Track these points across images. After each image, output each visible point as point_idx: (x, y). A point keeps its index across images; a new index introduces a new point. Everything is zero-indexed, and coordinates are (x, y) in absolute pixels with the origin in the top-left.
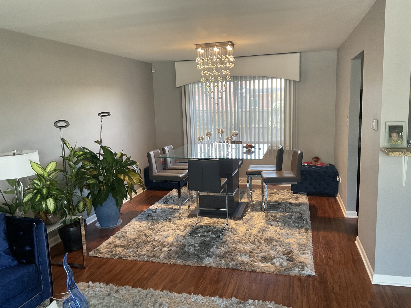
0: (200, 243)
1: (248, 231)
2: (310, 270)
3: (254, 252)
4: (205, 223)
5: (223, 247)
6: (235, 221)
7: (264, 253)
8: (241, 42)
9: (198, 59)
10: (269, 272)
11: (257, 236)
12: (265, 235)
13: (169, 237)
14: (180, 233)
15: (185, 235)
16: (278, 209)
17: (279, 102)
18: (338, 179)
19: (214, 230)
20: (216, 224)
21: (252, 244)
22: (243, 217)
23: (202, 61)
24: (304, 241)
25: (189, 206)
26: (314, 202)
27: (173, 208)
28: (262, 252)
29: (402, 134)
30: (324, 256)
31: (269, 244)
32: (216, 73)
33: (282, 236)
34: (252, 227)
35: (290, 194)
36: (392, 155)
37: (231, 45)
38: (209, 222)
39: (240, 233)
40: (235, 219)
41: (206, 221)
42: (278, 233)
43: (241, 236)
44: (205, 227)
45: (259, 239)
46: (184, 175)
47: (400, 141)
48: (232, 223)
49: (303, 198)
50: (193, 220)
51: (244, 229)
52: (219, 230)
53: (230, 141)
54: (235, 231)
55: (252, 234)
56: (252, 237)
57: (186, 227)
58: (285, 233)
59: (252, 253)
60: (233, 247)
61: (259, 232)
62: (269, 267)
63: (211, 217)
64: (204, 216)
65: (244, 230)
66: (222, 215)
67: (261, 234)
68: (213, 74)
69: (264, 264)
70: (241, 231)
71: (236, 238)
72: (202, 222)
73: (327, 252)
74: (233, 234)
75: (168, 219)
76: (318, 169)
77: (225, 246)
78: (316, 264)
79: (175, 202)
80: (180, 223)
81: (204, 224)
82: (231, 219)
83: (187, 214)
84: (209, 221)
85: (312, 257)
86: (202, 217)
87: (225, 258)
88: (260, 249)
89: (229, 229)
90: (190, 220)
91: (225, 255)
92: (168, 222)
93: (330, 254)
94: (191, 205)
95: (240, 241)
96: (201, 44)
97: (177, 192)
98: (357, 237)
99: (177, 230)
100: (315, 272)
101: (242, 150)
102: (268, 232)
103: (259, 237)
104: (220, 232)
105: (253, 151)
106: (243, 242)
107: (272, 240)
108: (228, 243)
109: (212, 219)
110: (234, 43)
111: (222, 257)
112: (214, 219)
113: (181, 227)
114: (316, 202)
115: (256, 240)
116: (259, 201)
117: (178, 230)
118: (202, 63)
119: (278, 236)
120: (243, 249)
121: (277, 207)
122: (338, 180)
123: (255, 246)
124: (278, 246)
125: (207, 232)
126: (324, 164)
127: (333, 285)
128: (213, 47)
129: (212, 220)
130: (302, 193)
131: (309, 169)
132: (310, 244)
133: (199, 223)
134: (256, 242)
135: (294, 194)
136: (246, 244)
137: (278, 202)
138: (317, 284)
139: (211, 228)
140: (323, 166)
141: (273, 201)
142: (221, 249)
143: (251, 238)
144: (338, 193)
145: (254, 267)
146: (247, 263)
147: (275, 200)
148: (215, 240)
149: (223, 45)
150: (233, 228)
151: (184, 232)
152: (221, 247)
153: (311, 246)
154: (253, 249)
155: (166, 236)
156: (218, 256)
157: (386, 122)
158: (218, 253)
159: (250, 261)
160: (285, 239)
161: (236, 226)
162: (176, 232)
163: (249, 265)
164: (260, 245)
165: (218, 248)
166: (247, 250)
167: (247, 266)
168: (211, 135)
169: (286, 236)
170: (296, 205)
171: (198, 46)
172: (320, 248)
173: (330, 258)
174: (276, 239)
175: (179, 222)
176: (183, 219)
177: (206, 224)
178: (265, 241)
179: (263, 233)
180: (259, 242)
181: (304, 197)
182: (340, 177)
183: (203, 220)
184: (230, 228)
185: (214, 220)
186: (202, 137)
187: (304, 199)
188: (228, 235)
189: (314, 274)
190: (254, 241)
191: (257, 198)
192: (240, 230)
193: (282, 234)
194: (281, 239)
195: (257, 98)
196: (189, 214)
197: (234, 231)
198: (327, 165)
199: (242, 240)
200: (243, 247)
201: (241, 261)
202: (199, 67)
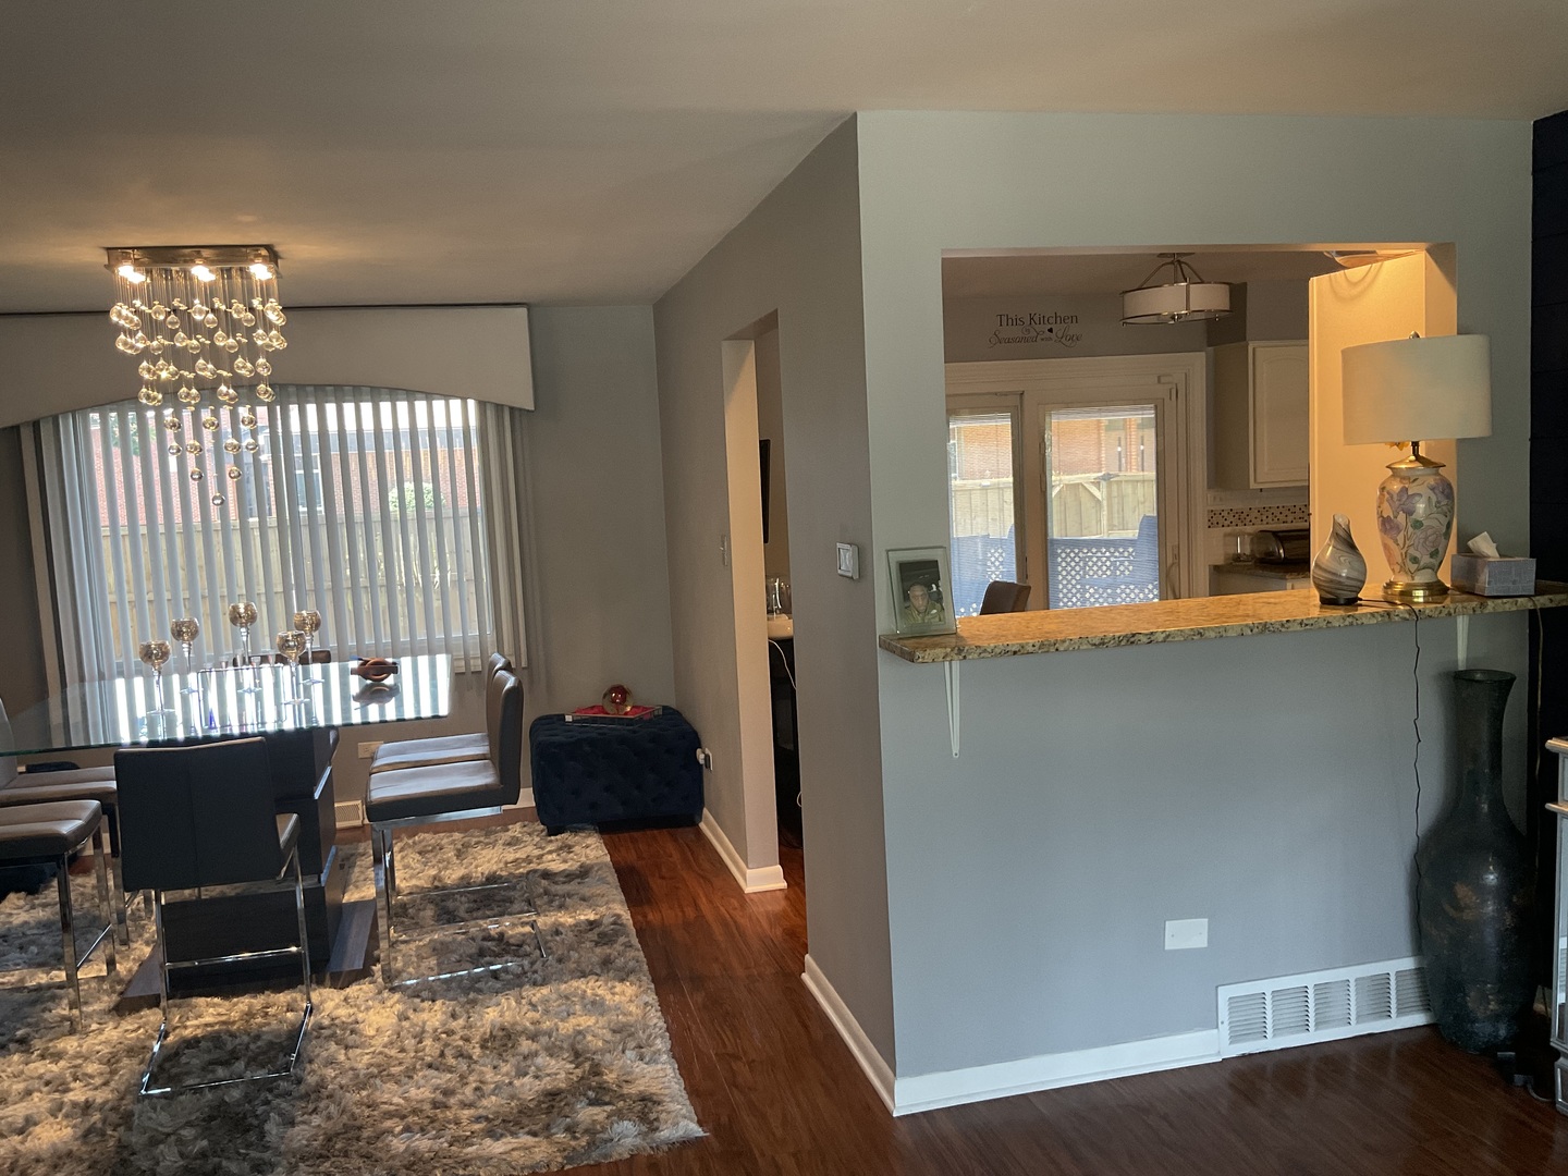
0: (204, 1120)
1: (407, 1018)
2: (681, 1122)
3: (452, 1101)
4: (206, 1025)
5: (315, 1111)
6: (342, 988)
7: (493, 1098)
8: (309, 250)
9: (119, 308)
10: (532, 1167)
11: (450, 1033)
12: (479, 1024)
13: (36, 1124)
14: (90, 1094)
15: (122, 1099)
16: (508, 904)
17: (409, 486)
18: (701, 757)
19: (252, 1046)
20: (259, 1020)
21: (437, 1069)
22: (374, 968)
23: (136, 318)
24: (631, 1014)
25: (111, 963)
26: (631, 857)
27: (28, 984)
28: (483, 1096)
29: (938, 587)
30: (716, 1054)
31: (504, 1054)
32: (206, 369)
33: (546, 1012)
34: (418, 1000)
35: (538, 839)
36: (923, 658)
37: (271, 261)
38: (224, 1018)
39: (373, 1037)
40: (341, 981)
41: (208, 1013)
42: (531, 1004)
43: (380, 1049)
44: (210, 1044)
45: (461, 1043)
46: (78, 823)
47: (935, 611)
48: (330, 1002)
49: (587, 847)
50: (146, 1024)
51: (388, 1017)
52: (276, 1044)
53: (293, 654)
54: (352, 1032)
55: (427, 1028)
56: (428, 1042)
57: (117, 1062)
58: (554, 996)
59: (446, 1107)
60: (360, 1103)
61: (454, 1016)
62: (526, 1148)
63: (226, 995)
64: (192, 996)
65: (390, 1021)
66: (281, 976)
67: (461, 1022)
68: (192, 376)
69: (504, 1140)
70: (376, 1026)
71: (362, 1060)
72: (188, 1023)
73: (721, 1039)
74: (347, 1048)
75: (11, 1041)
76: (629, 730)
77: (322, 1105)
78: (694, 1092)
79: (30, 956)
80: (84, 1049)
81: (199, 1032)
82: (320, 983)
83: (107, 1001)
84: (224, 1012)
85: (674, 1069)
86: (188, 1000)
87: (333, 1159)
88: (474, 1085)
89: (322, 1028)
90: (129, 1023)
91: (331, 1144)
92: (16, 1057)
93: (733, 1041)
94: (117, 957)
95: (381, 1072)
96: (133, 248)
97: (27, 907)
98: (807, 957)
99: (72, 1085)
100: (700, 1123)
101: (344, 685)
102: (488, 1007)
103: (457, 1037)
104: (287, 1048)
105: (390, 687)
106: (394, 1070)
107: (513, 1036)
108: (334, 1090)
109: (235, 1000)
110: (281, 255)
111: (321, 1156)
112: (242, 999)
113: (92, 1068)
114: (635, 857)
115: (448, 1052)
116: (423, 888)
117: (78, 1084)
118: (137, 325)
119: (531, 1014)
120: (402, 1101)
121: (497, 898)
122: (702, 762)
123: (449, 1076)
124: (543, 1054)
125: (226, 1063)
126: (647, 709)
127: (773, 1158)
128: (185, 261)
129: (235, 1004)
130: (580, 826)
131: (600, 734)
132: (656, 1019)
133: (177, 1031)
134: (451, 1061)
135: (553, 838)
136: (410, 1077)
137: (501, 877)
138: (717, 1168)
139: (238, 1041)
140: (645, 718)
141: (480, 875)
142: (304, 1122)
143: (427, 1049)
144: (705, 811)
145: (467, 1166)
146: (432, 1154)
147: (487, 873)
148: (270, 1091)
149: (230, 256)
150: (337, 1022)
151: (113, 1084)
152: (306, 1117)
153: (661, 1023)
154: (447, 1093)
155: (20, 1122)
156: (302, 1159)
157: (888, 551)
158: (295, 1145)
159: (446, 1145)
160: (562, 1020)
161: (351, 1011)
162: (70, 1096)
163: (445, 1161)
164: (469, 1066)
165: (292, 1124)
166: (422, 1101)
167: (435, 1168)
168: (194, 634)
169: (564, 1007)
170: (569, 876)
171: (117, 254)
172: (694, 1027)
173: (737, 1058)
174: (526, 1029)
175: (76, 1044)
176: (94, 1026)
177: (209, 1029)
178: (487, 1048)
179: (469, 1018)
180: (461, 1055)
181: (589, 841)
182: (707, 751)
183: (191, 1014)
184: (326, 1022)
185: (244, 1003)
186: (161, 646)
187: (591, 849)
188: (325, 1054)
189: (696, 1131)
190: (442, 1054)
191: (411, 877)
192: (370, 1026)
193: (545, 1001)
194: (548, 1023)
195: (318, 471)
196: (115, 998)
197: (345, 1034)
198: (656, 713)
199: (389, 1066)
200: (400, 1092)
201: (406, 1155)
202: (125, 344)
